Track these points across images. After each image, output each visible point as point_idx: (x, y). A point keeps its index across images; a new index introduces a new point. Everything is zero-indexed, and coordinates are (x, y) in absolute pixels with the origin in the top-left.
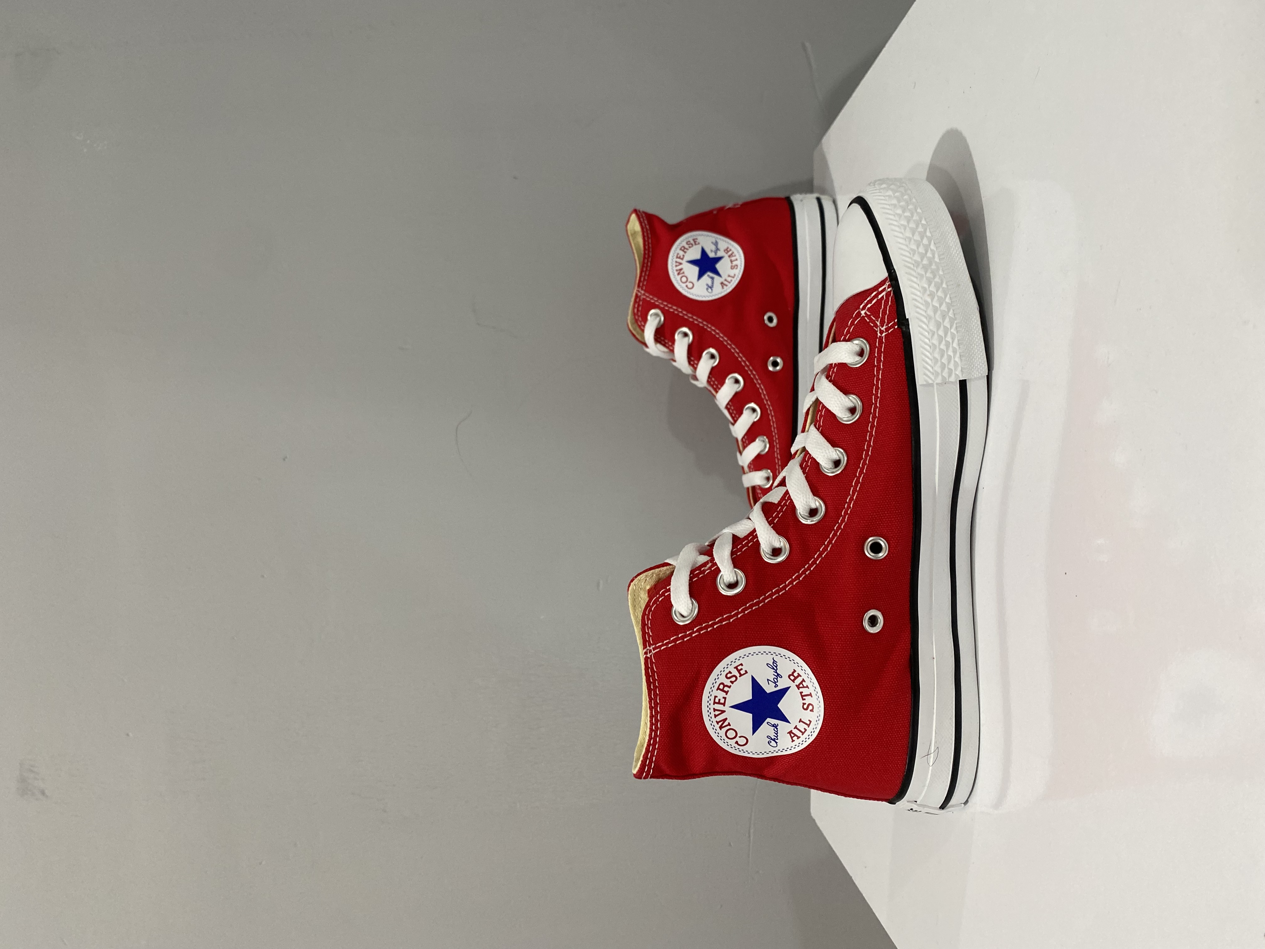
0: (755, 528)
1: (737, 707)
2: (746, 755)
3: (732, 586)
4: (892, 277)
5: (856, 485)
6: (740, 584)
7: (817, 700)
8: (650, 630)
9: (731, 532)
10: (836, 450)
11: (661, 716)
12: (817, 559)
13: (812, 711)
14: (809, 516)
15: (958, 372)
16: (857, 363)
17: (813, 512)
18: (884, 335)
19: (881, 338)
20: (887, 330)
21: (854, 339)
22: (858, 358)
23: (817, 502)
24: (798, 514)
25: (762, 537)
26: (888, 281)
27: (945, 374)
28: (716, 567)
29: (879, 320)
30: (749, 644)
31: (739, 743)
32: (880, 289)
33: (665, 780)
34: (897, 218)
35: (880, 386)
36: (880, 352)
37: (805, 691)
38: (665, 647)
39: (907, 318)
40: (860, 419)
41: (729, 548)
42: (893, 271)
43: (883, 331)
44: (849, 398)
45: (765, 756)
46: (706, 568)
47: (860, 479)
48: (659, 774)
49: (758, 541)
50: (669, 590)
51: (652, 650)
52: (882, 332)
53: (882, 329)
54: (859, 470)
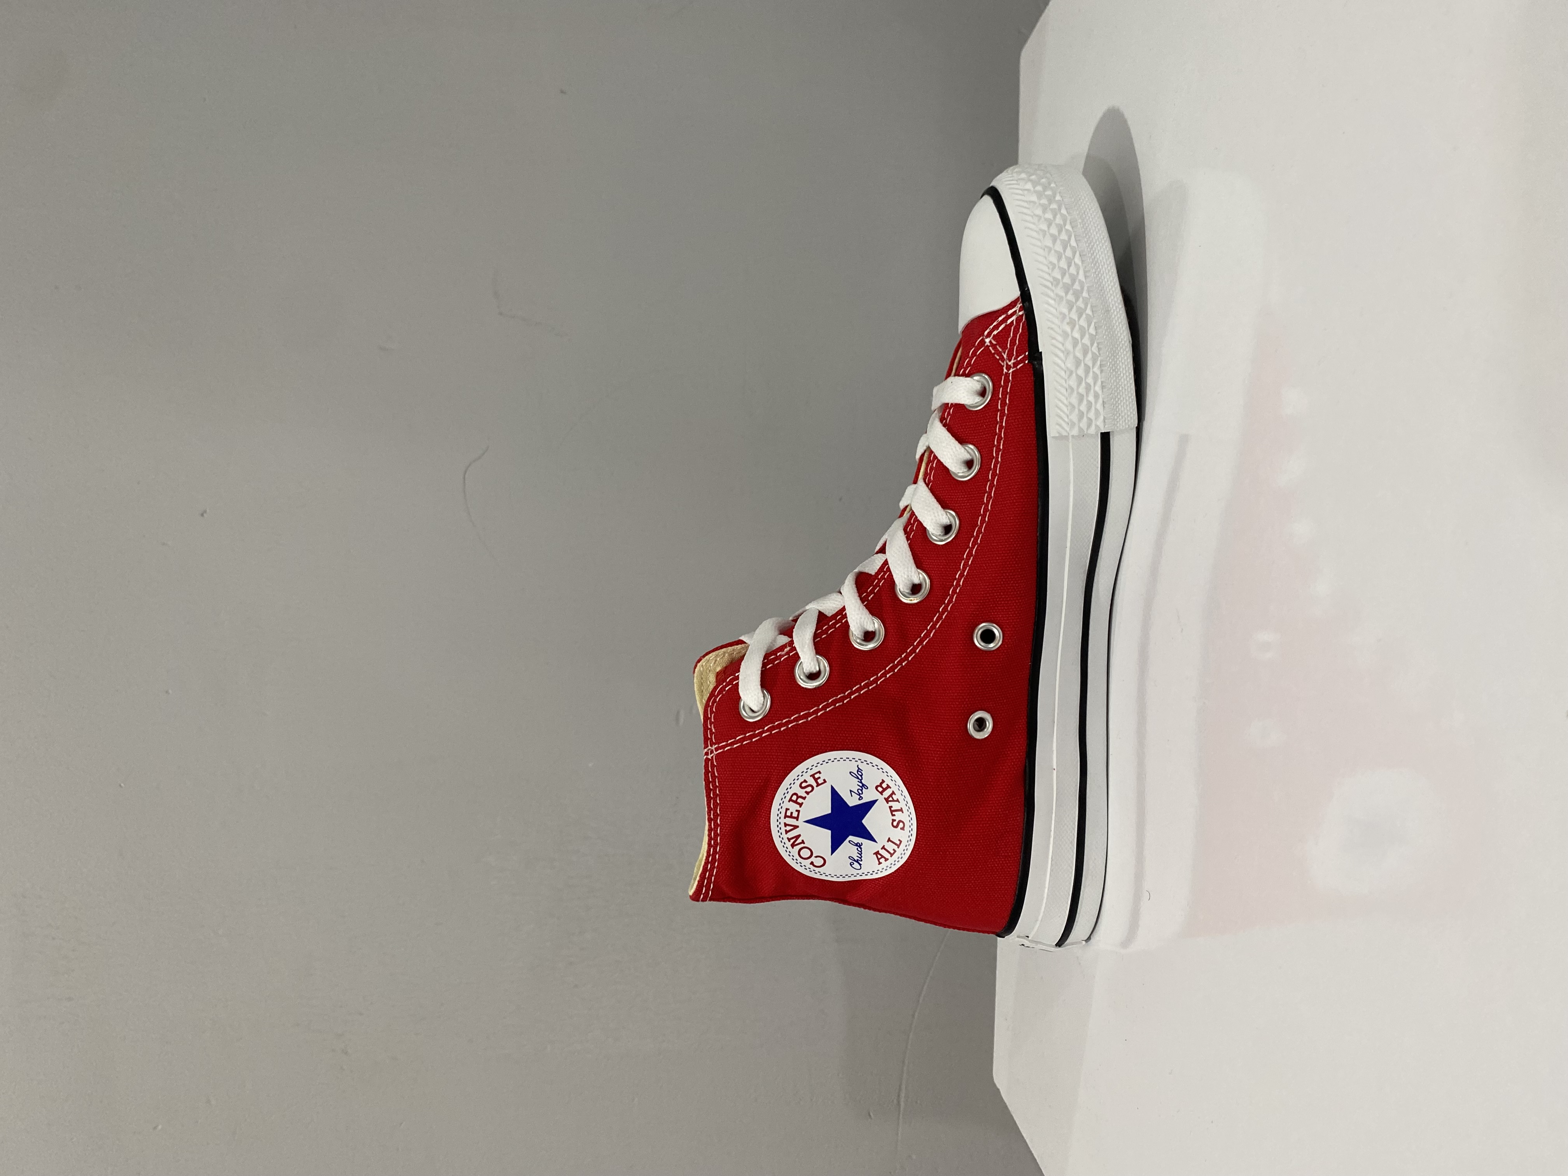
0: (844, 606)
1: (814, 822)
2: (823, 877)
3: (812, 676)
4: (1025, 296)
5: (968, 558)
6: (822, 675)
7: (909, 816)
8: (713, 725)
9: (818, 608)
10: (946, 512)
11: (721, 830)
12: (917, 647)
13: (903, 829)
14: (911, 593)
15: (1100, 423)
16: (976, 405)
17: (916, 589)
18: (1011, 371)
19: (1007, 375)
20: (1015, 365)
21: (976, 375)
22: (978, 399)
23: (920, 575)
24: (897, 590)
25: (852, 618)
26: (1019, 302)
27: (1084, 424)
28: (795, 652)
29: (1007, 351)
30: (829, 748)
31: (815, 864)
32: (1010, 312)
33: (728, 903)
34: (1035, 220)
35: (1003, 436)
36: (1005, 393)
37: (896, 806)
38: (729, 748)
39: (1040, 351)
40: (977, 476)
41: (812, 630)
42: (1026, 289)
43: (1010, 365)
44: (965, 449)
45: (847, 879)
46: (783, 653)
47: (973, 551)
48: (720, 896)
49: (847, 622)
50: (737, 678)
51: (714, 750)
52: (1008, 367)
53: (1009, 363)
54: (972, 539)
